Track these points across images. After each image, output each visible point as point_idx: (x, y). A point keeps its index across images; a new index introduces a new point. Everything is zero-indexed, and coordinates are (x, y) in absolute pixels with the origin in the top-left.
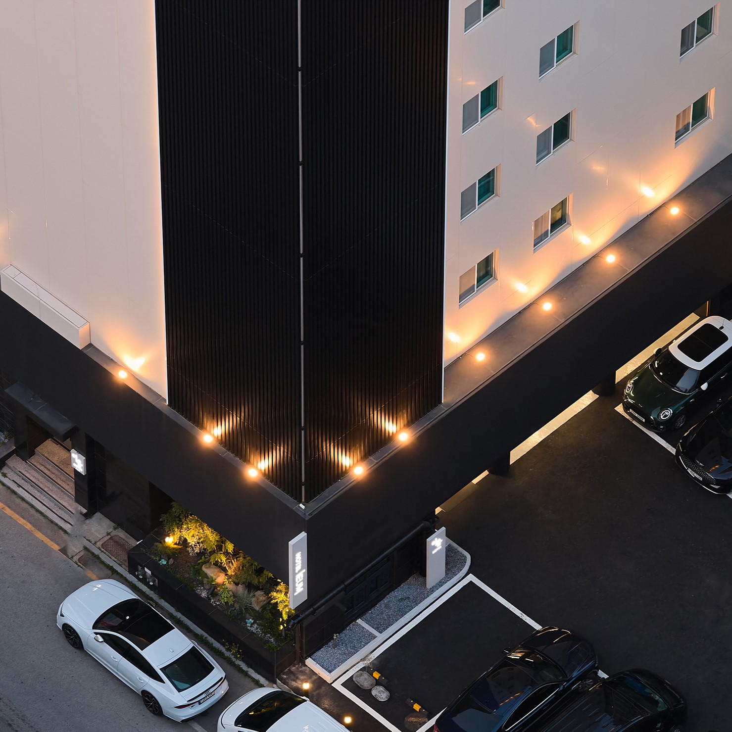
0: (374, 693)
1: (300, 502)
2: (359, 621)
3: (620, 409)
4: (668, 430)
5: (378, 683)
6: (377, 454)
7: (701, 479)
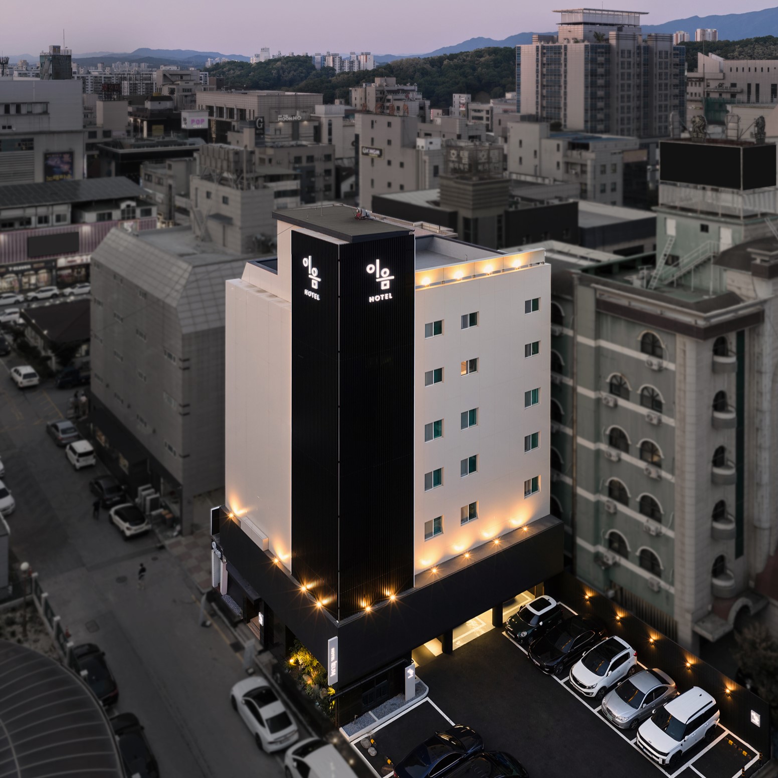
0: (369, 751)
1: (337, 620)
2: (370, 712)
3: (504, 633)
4: (524, 642)
5: (372, 746)
6: (379, 604)
7: (539, 665)
